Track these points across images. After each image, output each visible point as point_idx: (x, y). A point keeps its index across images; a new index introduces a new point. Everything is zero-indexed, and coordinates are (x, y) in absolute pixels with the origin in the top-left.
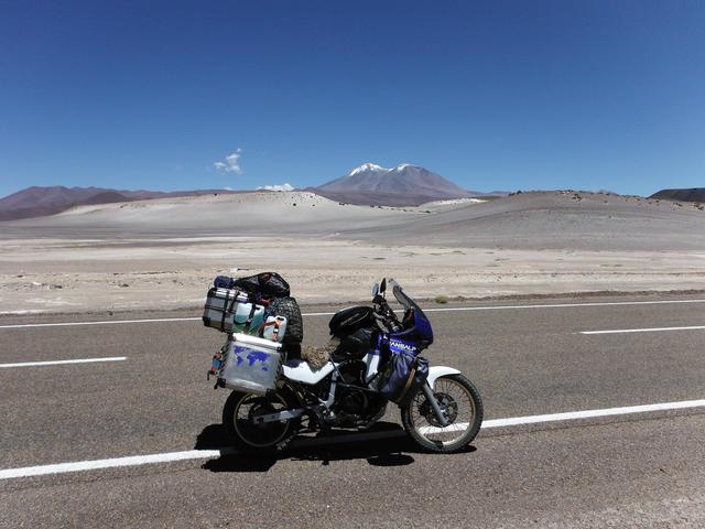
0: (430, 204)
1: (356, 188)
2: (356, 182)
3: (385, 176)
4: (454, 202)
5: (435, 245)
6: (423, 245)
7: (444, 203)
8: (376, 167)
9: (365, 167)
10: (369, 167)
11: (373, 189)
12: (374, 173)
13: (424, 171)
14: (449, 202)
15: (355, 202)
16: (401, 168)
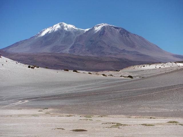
0: (131, 69)
1: (47, 50)
2: (48, 43)
3: (81, 37)
4: (158, 66)
5: (143, 115)
6: (129, 114)
7: (147, 67)
8: (70, 26)
9: (57, 27)
10: (63, 27)
11: (67, 51)
12: (68, 33)
13: (124, 32)
14: (153, 67)
15: (47, 66)
16: (98, 29)
